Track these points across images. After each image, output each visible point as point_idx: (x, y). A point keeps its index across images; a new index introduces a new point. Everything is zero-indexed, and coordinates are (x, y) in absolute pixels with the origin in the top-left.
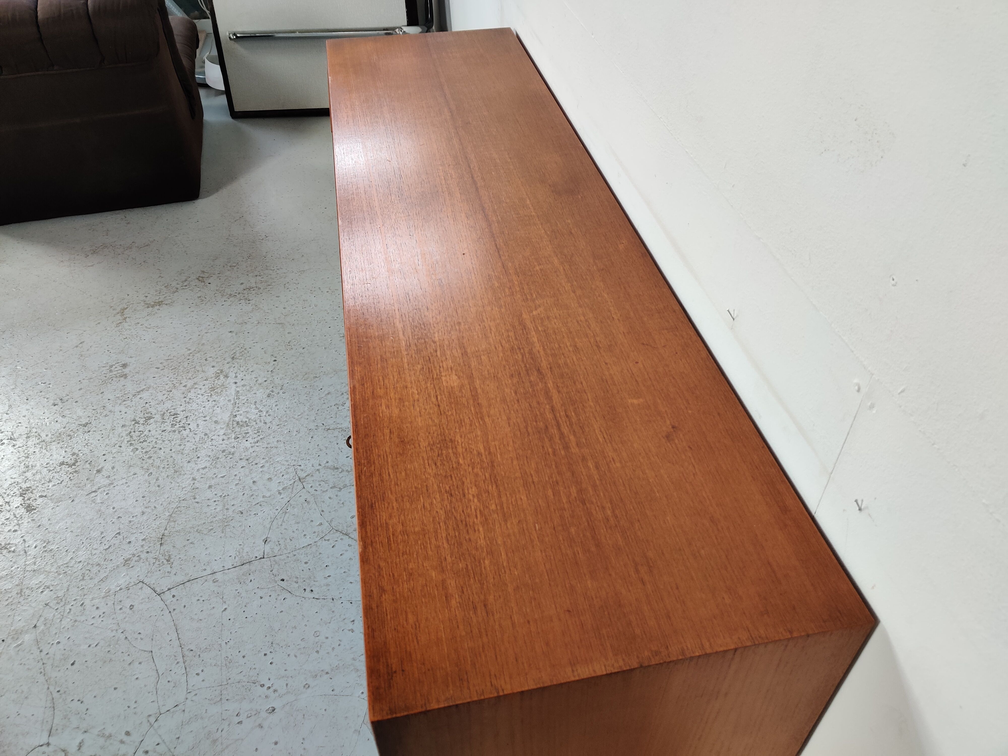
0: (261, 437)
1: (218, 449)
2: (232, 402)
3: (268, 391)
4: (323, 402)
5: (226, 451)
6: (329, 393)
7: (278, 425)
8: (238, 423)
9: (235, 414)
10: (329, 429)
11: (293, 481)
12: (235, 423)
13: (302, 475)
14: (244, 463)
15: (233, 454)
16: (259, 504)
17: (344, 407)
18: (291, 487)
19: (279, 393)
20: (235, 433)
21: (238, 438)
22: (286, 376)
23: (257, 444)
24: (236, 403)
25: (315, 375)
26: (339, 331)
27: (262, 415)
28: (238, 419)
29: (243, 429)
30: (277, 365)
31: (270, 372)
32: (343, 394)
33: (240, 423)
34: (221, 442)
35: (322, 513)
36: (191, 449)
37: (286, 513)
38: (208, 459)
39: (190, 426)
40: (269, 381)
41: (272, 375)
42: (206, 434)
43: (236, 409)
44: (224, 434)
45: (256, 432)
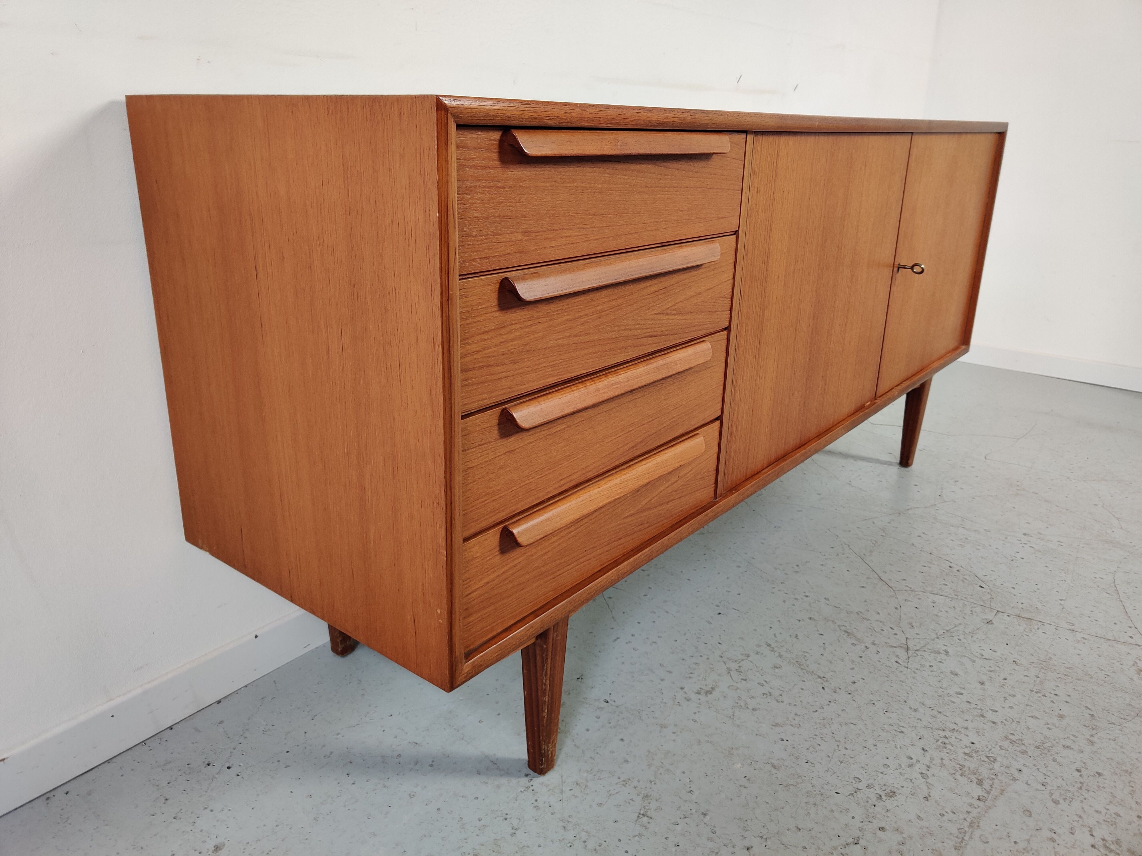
0: (942, 734)
1: (1035, 763)
2: (977, 833)
3: (889, 803)
4: (797, 718)
5: (1019, 749)
6: (777, 725)
7: (902, 732)
8: (980, 782)
9: (981, 804)
10: (820, 677)
11: (919, 653)
12: (987, 784)
13: (902, 653)
14: (990, 716)
15: (1006, 738)
16: (984, 657)
17: (771, 690)
18: (925, 649)
19: (868, 786)
20: (991, 769)
21: (988, 757)
22: (832, 811)
23: (954, 726)
24: (971, 826)
25: (774, 771)
26: (640, 835)
27: (925, 767)
28: (978, 791)
29: (972, 766)
30: (835, 848)
31: (862, 842)
32: (754, 710)
33: (975, 780)
34: (1024, 769)
35: (899, 607)
36: (1091, 793)
37: (947, 631)
38: (1059, 759)
39: (1091, 841)
40: (876, 824)
41: (859, 834)
42: (1056, 802)
43: (975, 813)
44: (1014, 779)
45: (949, 746)
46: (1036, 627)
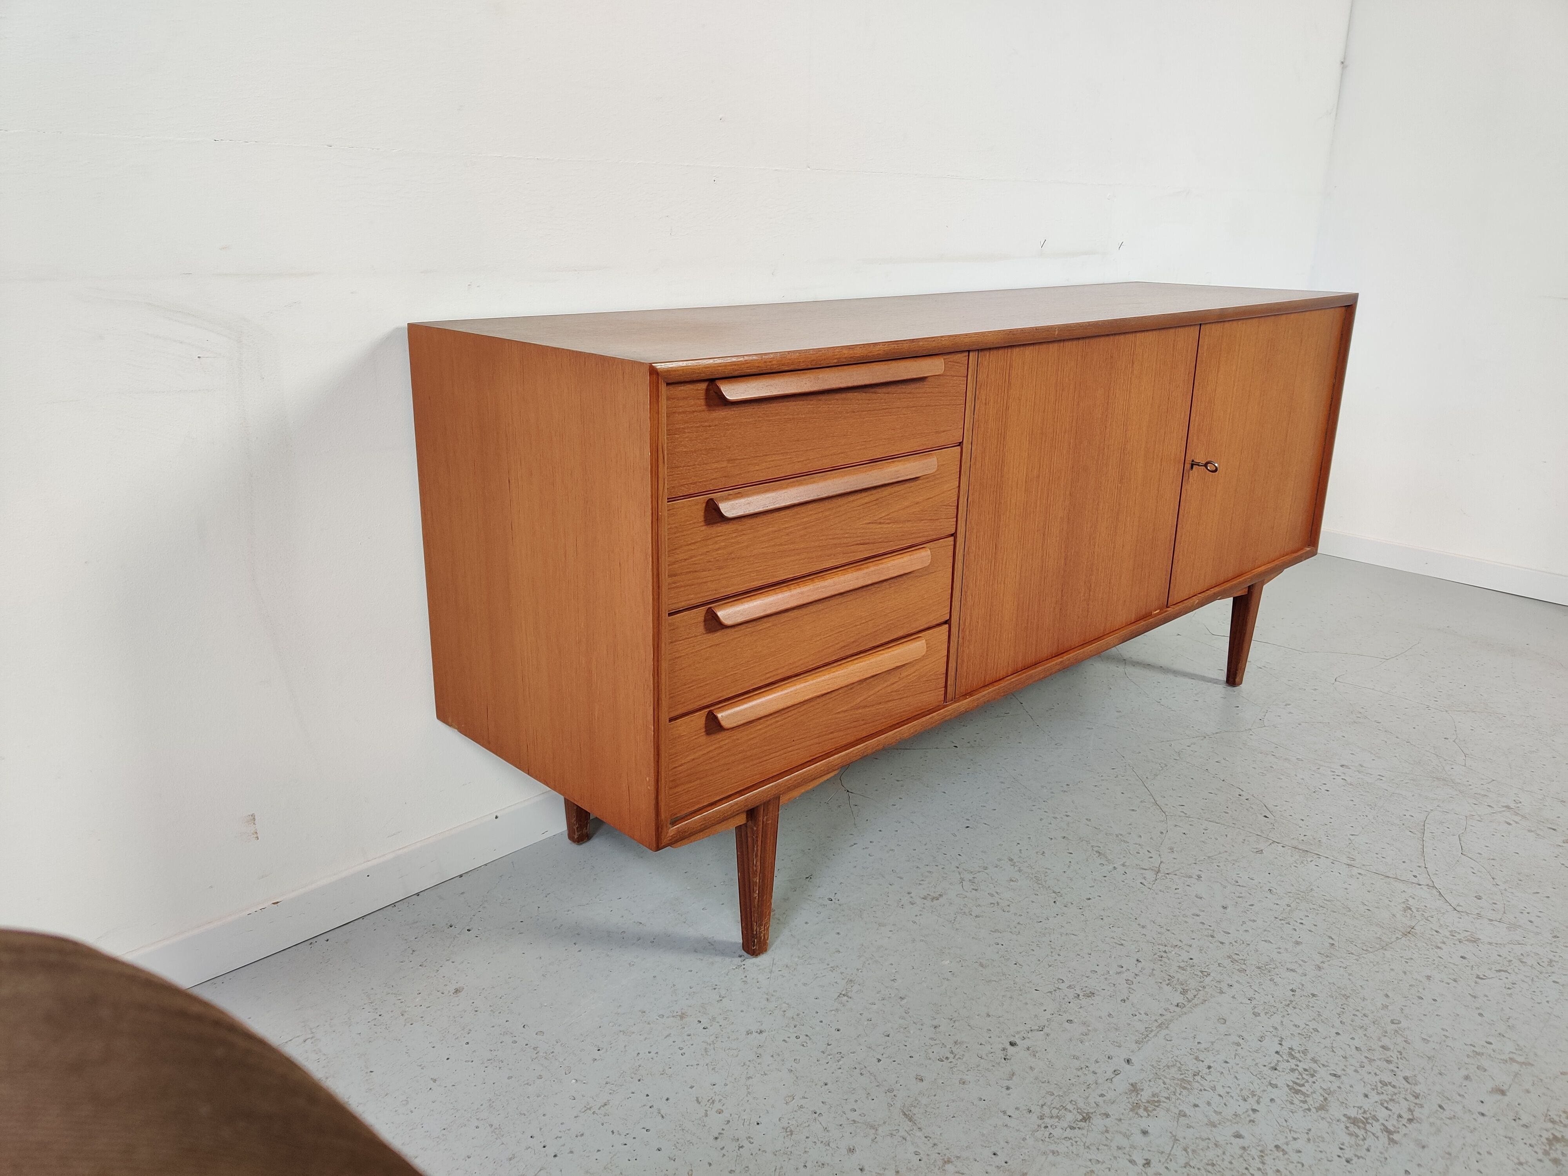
0: (1163, 948)
1: (1250, 980)
2: (1164, 1032)
3: (1084, 1001)
4: (1019, 926)
5: (1237, 967)
6: (996, 931)
7: (1122, 945)
8: (1184, 992)
9: (1177, 1009)
10: (1054, 892)
11: (1170, 876)
12: (1190, 995)
13: (1150, 875)
14: (1220, 937)
15: (1229, 957)
16: (1238, 884)
17: (1000, 901)
18: (1177, 873)
19: (1069, 987)
20: (1200, 982)
21: (1202, 972)
22: (1026, 1004)
23: (1179, 944)
24: (1160, 1026)
25: (981, 969)
27: (1133, 974)
28: (1180, 999)
29: (1182, 978)
30: (1018, 1033)
31: (1046, 1030)
32: (976, 916)
33: (1180, 990)
34: (1236, 985)
35: (1164, 832)
36: (1297, 1010)
37: (1209, 857)
38: (1277, 979)
39: (1278, 1048)
40: (1066, 1017)
41: (1047, 1023)
42: (1256, 1015)
43: (1168, 1016)
44: (1222, 992)
45: (1166, 960)
46: (1309, 860)
